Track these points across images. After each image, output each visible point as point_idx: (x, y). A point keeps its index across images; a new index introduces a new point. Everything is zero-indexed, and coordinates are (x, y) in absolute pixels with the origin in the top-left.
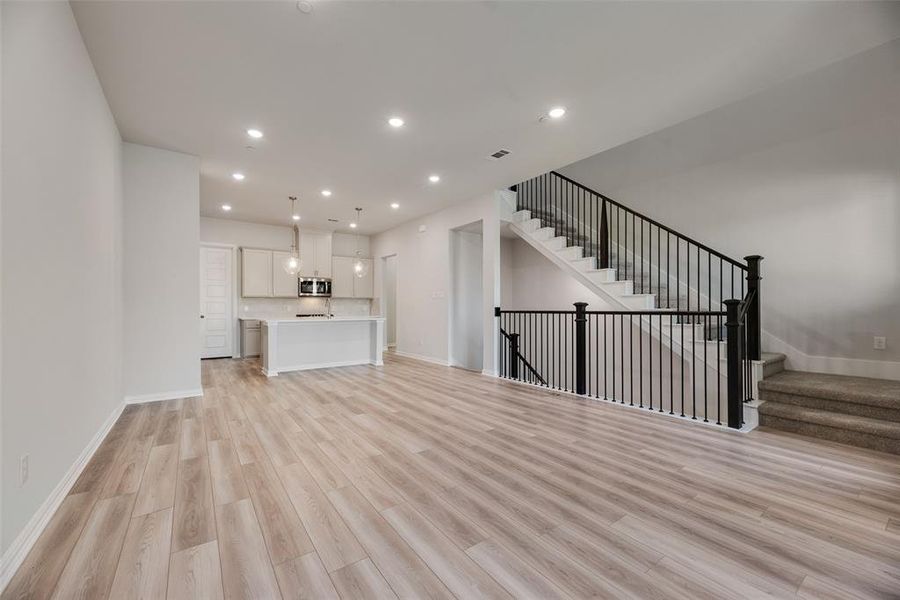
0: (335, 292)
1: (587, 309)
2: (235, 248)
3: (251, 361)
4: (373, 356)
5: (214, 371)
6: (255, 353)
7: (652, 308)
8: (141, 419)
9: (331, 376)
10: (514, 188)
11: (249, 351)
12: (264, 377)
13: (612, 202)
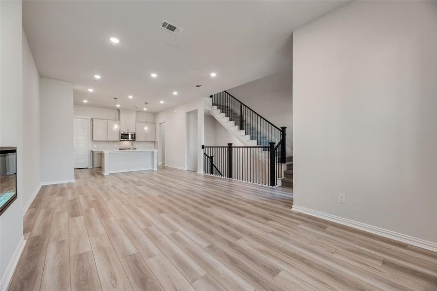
0: (137, 138)
1: (232, 146)
2: (90, 118)
3: (97, 169)
4: (153, 166)
5: (79, 173)
6: (99, 166)
7: (256, 146)
8: (49, 190)
9: (133, 174)
10: (211, 96)
11: (96, 165)
12: (103, 175)
13: (244, 105)
